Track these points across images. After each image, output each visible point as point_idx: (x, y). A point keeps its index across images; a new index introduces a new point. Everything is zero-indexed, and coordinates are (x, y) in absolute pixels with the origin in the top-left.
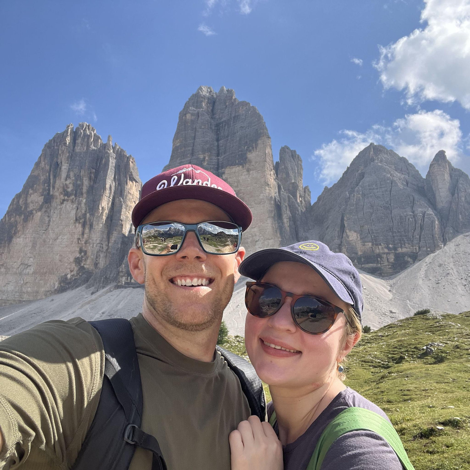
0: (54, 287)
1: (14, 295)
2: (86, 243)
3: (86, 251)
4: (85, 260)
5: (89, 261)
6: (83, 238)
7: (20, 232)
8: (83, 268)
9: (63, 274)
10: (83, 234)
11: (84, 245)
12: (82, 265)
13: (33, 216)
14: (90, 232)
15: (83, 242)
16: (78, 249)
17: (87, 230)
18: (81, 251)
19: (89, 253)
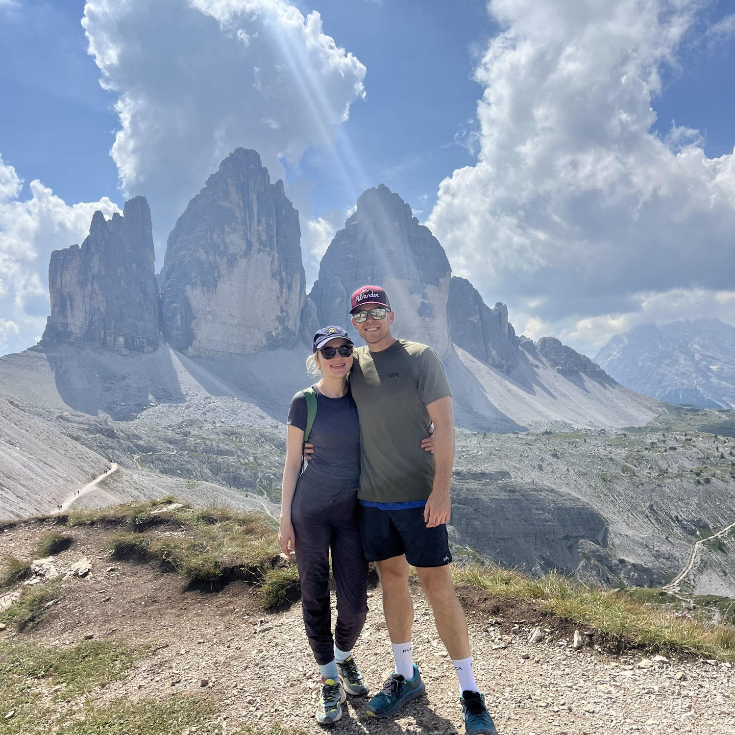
0: (262, 343)
1: (222, 346)
2: (286, 302)
3: (287, 311)
4: (288, 321)
5: (291, 322)
6: (282, 296)
7: (225, 277)
8: (286, 328)
9: (268, 331)
10: (281, 292)
11: (284, 304)
12: (286, 325)
13: (238, 263)
14: (289, 293)
15: (283, 301)
16: (279, 308)
17: (285, 290)
18: (282, 311)
19: (291, 315)
